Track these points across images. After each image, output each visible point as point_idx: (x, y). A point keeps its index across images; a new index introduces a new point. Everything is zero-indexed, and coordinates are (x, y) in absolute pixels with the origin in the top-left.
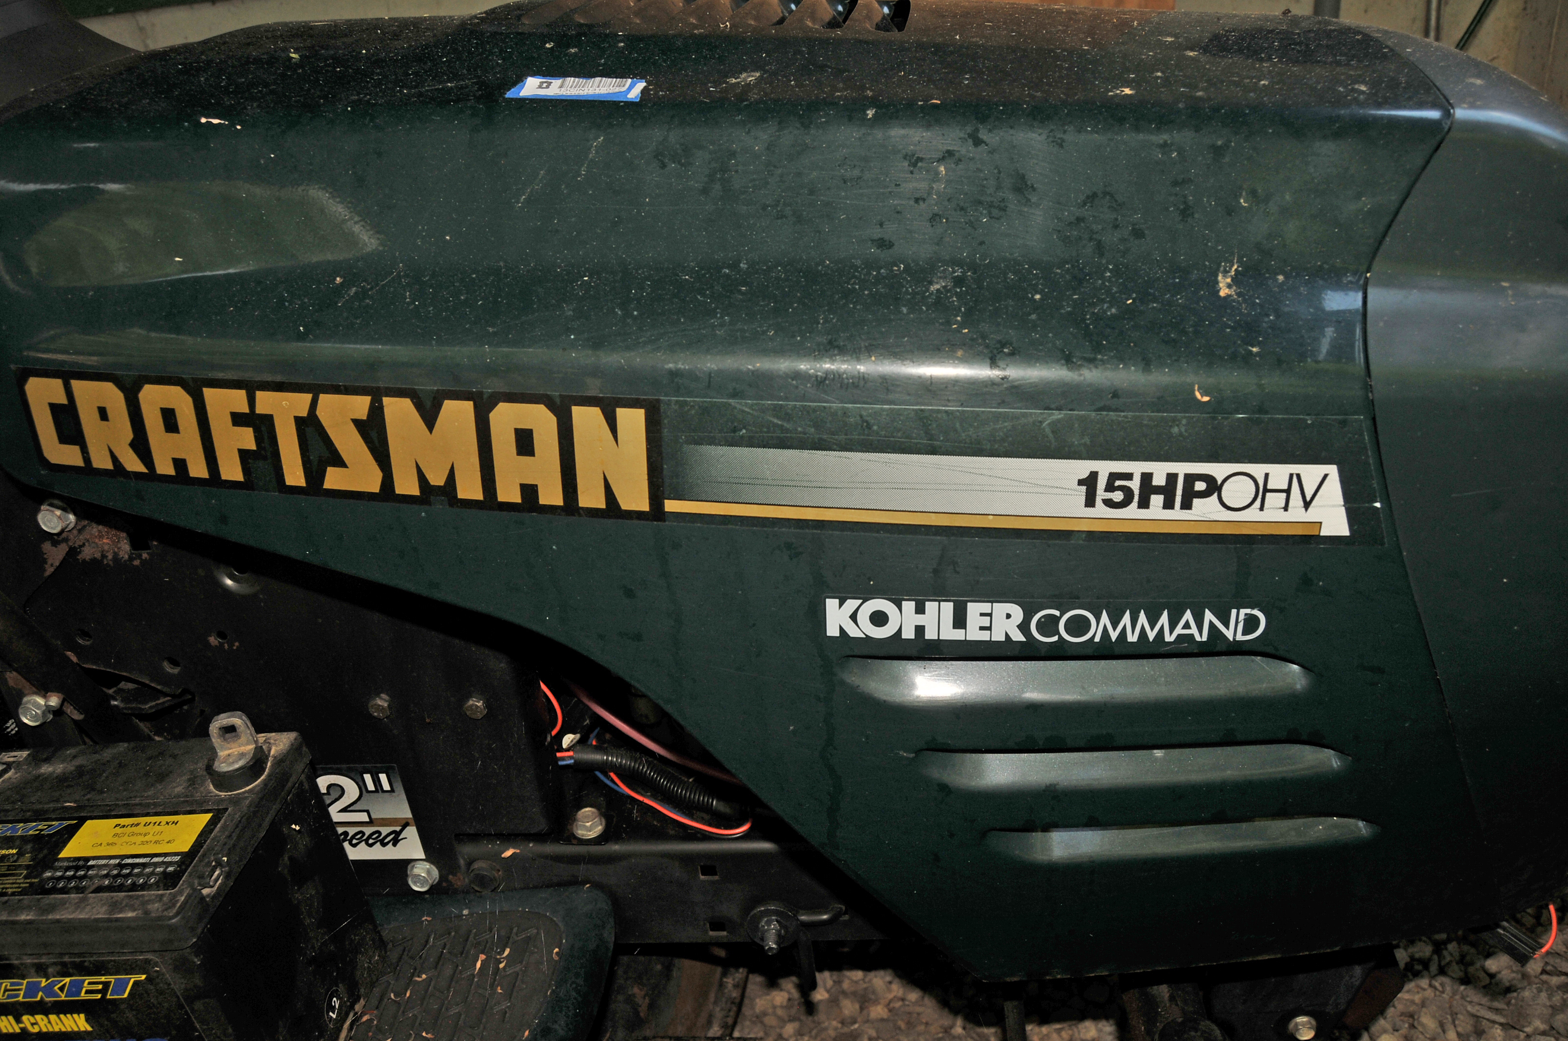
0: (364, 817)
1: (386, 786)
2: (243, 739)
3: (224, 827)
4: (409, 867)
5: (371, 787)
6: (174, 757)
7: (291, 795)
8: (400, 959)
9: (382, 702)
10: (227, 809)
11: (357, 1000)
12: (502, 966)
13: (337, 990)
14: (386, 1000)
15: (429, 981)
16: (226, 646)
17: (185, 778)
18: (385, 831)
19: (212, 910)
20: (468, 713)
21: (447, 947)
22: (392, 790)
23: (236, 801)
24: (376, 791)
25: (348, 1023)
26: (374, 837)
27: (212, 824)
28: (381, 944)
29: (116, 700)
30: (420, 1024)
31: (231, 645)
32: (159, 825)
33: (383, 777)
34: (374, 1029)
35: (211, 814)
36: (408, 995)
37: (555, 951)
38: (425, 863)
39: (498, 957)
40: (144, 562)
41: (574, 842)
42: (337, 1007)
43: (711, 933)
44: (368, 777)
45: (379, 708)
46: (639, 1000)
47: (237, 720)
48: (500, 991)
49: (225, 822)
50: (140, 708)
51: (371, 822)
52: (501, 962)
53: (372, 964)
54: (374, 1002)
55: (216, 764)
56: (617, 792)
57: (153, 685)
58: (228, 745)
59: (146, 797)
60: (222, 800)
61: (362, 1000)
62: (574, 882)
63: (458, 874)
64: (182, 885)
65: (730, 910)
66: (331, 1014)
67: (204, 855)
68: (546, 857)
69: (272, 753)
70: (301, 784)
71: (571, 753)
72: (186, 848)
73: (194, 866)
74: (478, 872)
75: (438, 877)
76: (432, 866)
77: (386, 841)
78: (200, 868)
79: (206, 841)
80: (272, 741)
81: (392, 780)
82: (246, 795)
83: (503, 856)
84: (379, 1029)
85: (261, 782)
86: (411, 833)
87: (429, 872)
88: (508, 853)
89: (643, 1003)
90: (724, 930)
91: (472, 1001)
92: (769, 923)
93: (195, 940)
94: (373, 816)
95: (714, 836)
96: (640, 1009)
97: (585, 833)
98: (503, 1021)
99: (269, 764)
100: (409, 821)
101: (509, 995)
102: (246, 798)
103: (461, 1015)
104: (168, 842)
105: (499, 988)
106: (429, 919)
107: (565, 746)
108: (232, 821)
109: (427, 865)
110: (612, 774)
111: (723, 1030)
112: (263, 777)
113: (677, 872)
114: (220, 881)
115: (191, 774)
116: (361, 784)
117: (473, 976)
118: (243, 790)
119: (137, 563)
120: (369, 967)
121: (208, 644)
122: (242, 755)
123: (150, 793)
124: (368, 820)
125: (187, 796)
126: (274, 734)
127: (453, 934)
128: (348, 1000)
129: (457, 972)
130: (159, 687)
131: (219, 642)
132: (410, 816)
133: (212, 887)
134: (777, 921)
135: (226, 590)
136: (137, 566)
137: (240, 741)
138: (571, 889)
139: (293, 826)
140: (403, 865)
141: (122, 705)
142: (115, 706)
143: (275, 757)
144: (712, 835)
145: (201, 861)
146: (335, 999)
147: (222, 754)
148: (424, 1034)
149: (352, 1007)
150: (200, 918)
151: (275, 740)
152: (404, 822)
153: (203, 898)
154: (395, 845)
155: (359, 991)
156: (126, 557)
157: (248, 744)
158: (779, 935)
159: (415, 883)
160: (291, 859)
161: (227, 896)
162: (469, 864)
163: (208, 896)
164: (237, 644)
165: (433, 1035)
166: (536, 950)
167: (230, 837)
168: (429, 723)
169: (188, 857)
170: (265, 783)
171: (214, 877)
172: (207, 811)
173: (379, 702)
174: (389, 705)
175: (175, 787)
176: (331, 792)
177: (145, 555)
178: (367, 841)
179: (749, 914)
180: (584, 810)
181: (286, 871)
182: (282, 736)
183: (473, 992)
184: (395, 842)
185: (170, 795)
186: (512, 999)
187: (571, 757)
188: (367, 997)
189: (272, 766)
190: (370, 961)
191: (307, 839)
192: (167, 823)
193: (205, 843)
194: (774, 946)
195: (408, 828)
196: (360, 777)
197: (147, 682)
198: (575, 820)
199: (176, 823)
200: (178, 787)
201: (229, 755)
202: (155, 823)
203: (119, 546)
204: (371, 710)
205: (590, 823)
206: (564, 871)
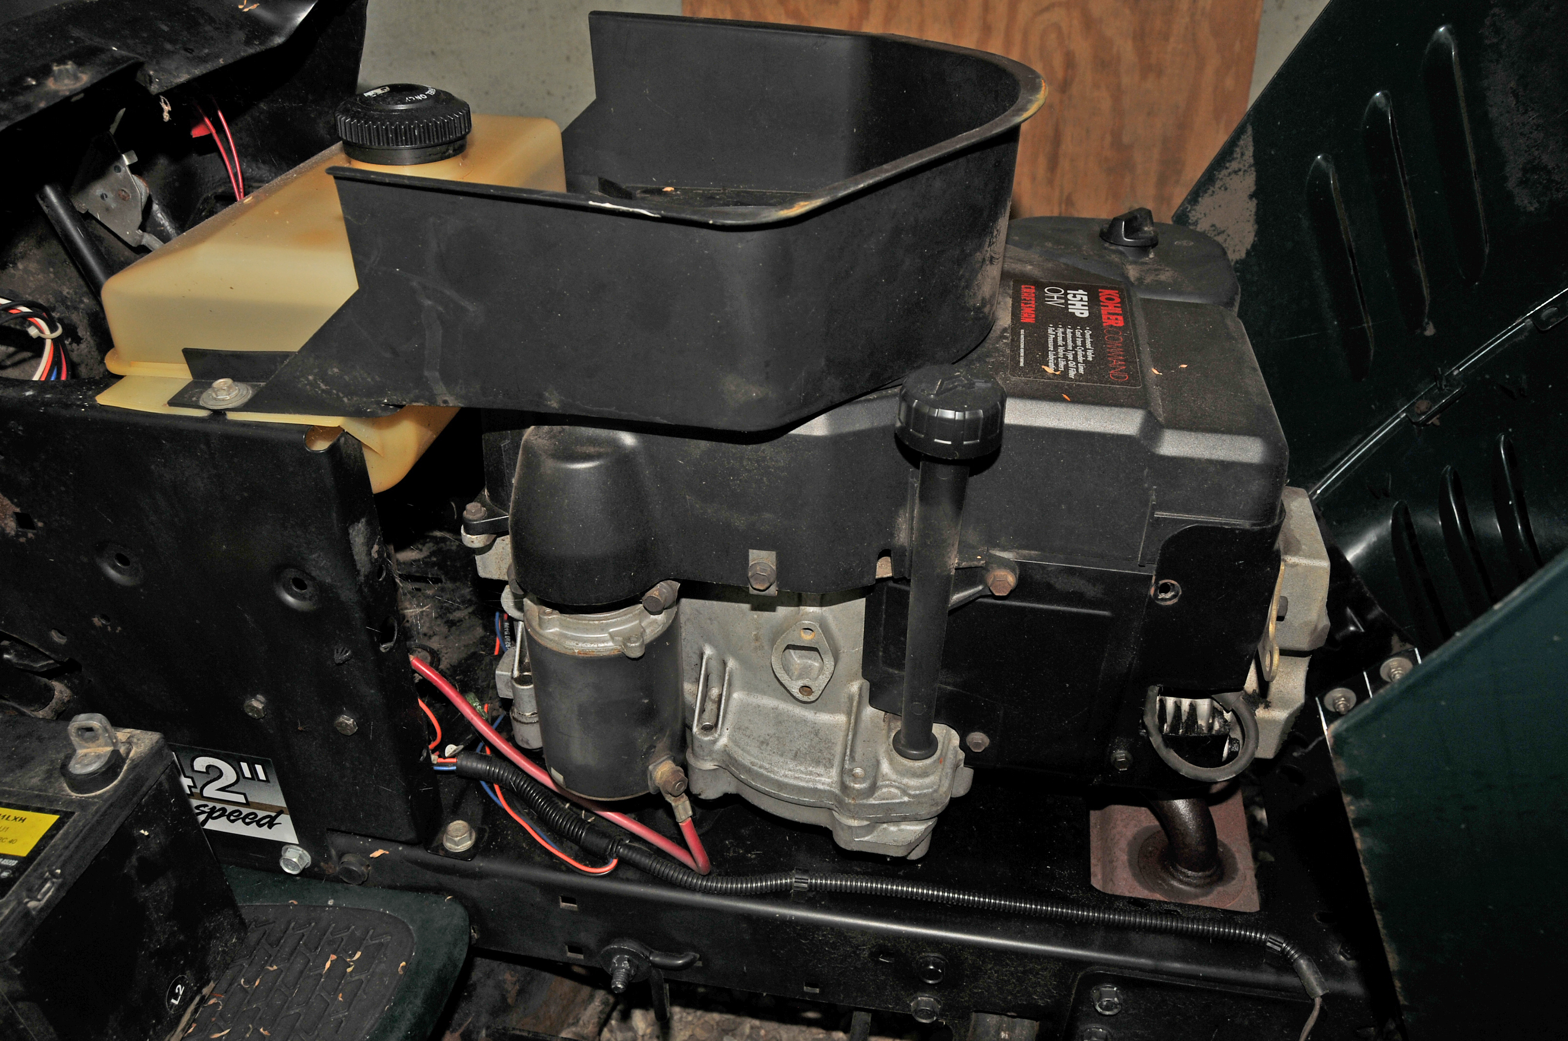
0: (241, 799)
1: (262, 776)
2: (101, 740)
3: (66, 833)
4: (284, 848)
5: (248, 774)
6: (40, 739)
7: (146, 797)
8: (258, 942)
9: (258, 703)
10: (73, 813)
11: (207, 983)
12: (349, 970)
13: (183, 977)
14: (236, 984)
15: (280, 971)
16: (109, 629)
17: (45, 768)
18: (261, 814)
19: (37, 923)
20: (339, 728)
21: (305, 938)
22: (267, 781)
23: (83, 805)
24: (252, 779)
25: (192, 1007)
26: (251, 817)
27: (56, 827)
28: (242, 926)
29: (9, 653)
30: (260, 1018)
31: (114, 628)
32: (7, 819)
33: (259, 768)
34: (217, 1014)
35: (58, 817)
36: (257, 984)
37: (401, 965)
38: (299, 848)
39: (348, 960)
40: (29, 540)
41: (441, 853)
42: (181, 993)
43: (569, 954)
44: (244, 766)
45: (253, 709)
46: (508, 986)
47: (96, 721)
48: (340, 999)
49: (68, 828)
50: (32, 666)
51: (248, 804)
52: (350, 966)
53: (227, 947)
54: (224, 985)
55: (72, 763)
56: (496, 804)
57: (41, 650)
58: (86, 745)
59: (4, 783)
60: (71, 802)
61: (212, 982)
62: (439, 890)
63: (330, 863)
64: (10, 895)
65: (587, 938)
66: (173, 1001)
67: (39, 864)
68: (416, 862)
69: (131, 755)
70: (161, 784)
71: (454, 760)
72: (24, 852)
73: (27, 876)
74: (346, 866)
75: (310, 860)
76: (305, 852)
77: (262, 822)
78: (32, 879)
79: (45, 847)
80: (135, 740)
81: (268, 774)
82: (96, 800)
83: (371, 856)
84: (222, 1015)
85: (112, 787)
86: (285, 820)
87: (301, 857)
88: (377, 854)
89: (512, 990)
90: (581, 953)
91: (313, 1003)
92: (620, 961)
93: (14, 954)
94: (250, 800)
95: (577, 871)
96: (508, 995)
97: (453, 846)
98: (337, 1032)
99: (125, 768)
100: (284, 810)
101: (348, 1004)
102: (94, 804)
103: (300, 1015)
104: (10, 842)
105: (341, 995)
106: (296, 903)
107: (447, 755)
108: (75, 828)
109: (301, 850)
110: (496, 787)
111: (603, 1006)
112: (115, 782)
113: (538, 897)
114: (50, 894)
115: (51, 765)
116: (238, 770)
117: (321, 975)
118: (93, 794)
119: (22, 540)
120: (223, 951)
121: (93, 626)
122: (98, 757)
123: (8, 779)
124: (245, 802)
125: (40, 790)
126: (139, 731)
127: (313, 924)
128: (195, 986)
129: (308, 967)
130: (47, 653)
131: (103, 624)
132: (285, 806)
133: (39, 900)
134: (629, 961)
135: (109, 581)
136: (23, 543)
137: (97, 742)
138: (433, 897)
139: (142, 831)
140: (278, 847)
141: (15, 660)
142: (8, 660)
143: (133, 760)
144: (574, 869)
145: (35, 870)
146: (179, 986)
147: (81, 752)
148: (261, 1030)
149: (199, 990)
150: (23, 932)
151: (138, 740)
152: (279, 810)
153: (27, 913)
154: (270, 827)
155: (209, 974)
156: (13, 533)
157: (106, 745)
158: (628, 974)
159: (287, 866)
160: (140, 859)
161: (54, 909)
162: (341, 855)
163: (34, 909)
164: (119, 628)
165: (269, 1032)
166: (385, 959)
167: (66, 847)
168: (301, 731)
169: (25, 862)
170: (117, 787)
171: (44, 890)
172: (54, 812)
173: (255, 704)
174: (263, 708)
175: (32, 778)
176: (210, 772)
177: (30, 535)
178: (244, 820)
179: (604, 947)
180: (455, 823)
181: (133, 872)
182: (146, 736)
183: (317, 993)
184: (271, 825)
185: (25, 786)
186: (351, 1009)
187: (454, 764)
188: (218, 979)
189: (128, 770)
190: (226, 944)
191: (162, 837)
192: (16, 819)
193: (43, 849)
194: (620, 986)
195: (282, 815)
196: (237, 764)
197: (36, 646)
198: (445, 832)
199: (24, 820)
200: (34, 778)
201: (86, 755)
202: (4, 816)
203: (6, 522)
204: (247, 710)
205: (459, 838)
206: (429, 877)
